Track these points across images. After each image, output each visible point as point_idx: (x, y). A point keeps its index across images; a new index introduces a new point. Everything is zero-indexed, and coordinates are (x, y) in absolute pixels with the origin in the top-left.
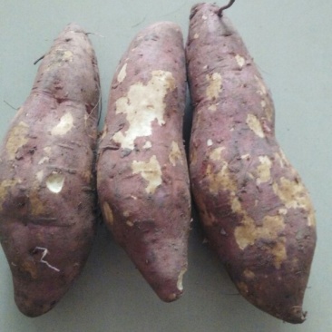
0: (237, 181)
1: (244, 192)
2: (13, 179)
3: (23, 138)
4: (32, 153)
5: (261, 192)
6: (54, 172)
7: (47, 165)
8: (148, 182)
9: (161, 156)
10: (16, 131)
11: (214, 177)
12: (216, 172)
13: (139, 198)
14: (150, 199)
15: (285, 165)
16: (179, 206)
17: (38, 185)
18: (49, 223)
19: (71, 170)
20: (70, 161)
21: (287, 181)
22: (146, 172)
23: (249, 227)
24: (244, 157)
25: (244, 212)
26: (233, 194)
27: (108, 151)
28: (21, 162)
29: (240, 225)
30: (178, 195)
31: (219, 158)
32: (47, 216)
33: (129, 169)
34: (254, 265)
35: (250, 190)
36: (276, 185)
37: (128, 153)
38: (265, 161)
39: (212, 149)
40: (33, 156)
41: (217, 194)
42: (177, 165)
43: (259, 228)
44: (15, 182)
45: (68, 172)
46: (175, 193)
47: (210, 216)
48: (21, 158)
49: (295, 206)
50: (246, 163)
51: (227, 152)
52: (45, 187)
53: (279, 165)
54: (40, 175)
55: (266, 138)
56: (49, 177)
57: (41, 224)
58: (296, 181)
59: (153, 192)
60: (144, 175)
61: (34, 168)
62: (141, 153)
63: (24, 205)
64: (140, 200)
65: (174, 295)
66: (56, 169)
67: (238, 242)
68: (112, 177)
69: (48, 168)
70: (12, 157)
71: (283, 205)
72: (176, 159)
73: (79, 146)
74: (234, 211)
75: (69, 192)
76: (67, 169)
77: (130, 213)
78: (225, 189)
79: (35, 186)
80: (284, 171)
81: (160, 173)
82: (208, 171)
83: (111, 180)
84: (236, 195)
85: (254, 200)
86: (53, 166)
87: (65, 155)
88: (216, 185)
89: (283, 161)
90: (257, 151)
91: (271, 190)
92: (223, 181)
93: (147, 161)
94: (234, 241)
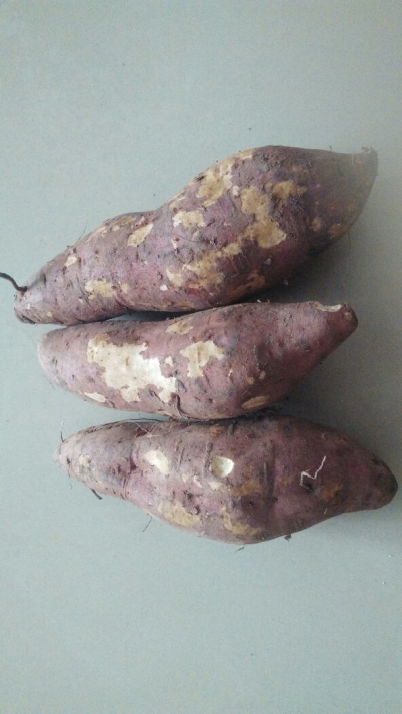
0: (203, 251)
1: (215, 241)
2: (222, 517)
3: (176, 507)
4: (191, 496)
5: (213, 221)
6: (210, 468)
7: (202, 477)
8: (211, 357)
9: (181, 345)
10: (168, 515)
11: (202, 278)
12: (196, 277)
13: (230, 366)
14: (230, 353)
15: (183, 194)
16: (240, 318)
17: (225, 487)
18: (271, 472)
19: (207, 449)
20: (197, 451)
21: (201, 189)
22: (200, 361)
23: (257, 230)
24: (175, 245)
25: (239, 238)
26: (219, 254)
27: (182, 406)
28: (202, 508)
29: (256, 242)
30: (226, 320)
31: (180, 275)
32: (262, 474)
33: (198, 380)
34: (304, 219)
35: (212, 233)
36: (205, 202)
37: (181, 384)
38: (178, 220)
39: (170, 285)
40: (195, 494)
41: (222, 274)
42: (192, 325)
43: (258, 218)
44: (226, 514)
45: (209, 452)
46: (223, 324)
47: (252, 280)
48: (198, 508)
49: (229, 176)
50: (181, 242)
51: (172, 266)
52: (228, 478)
53: (182, 201)
54: (214, 485)
55: (153, 221)
56: (216, 474)
57: (273, 481)
58: (201, 178)
59: (222, 350)
60: (203, 363)
61: (206, 492)
62: (179, 368)
63: (251, 503)
64: (233, 365)
65: (347, 314)
66: (206, 466)
67: (278, 242)
68: (211, 400)
69: (206, 476)
70: (197, 518)
71: (228, 192)
72: (185, 326)
73: (181, 441)
74: (240, 251)
75: (233, 450)
76: (206, 454)
77: (249, 375)
78: (215, 264)
79: (227, 491)
80: (190, 195)
81: (199, 344)
82: (196, 287)
83: (214, 401)
84: (220, 249)
85: (224, 228)
86: (202, 469)
87: (190, 457)
88: (212, 276)
89: (179, 197)
90: (167, 230)
91: (211, 207)
92: (206, 268)
93: (187, 360)
94: (277, 246)
